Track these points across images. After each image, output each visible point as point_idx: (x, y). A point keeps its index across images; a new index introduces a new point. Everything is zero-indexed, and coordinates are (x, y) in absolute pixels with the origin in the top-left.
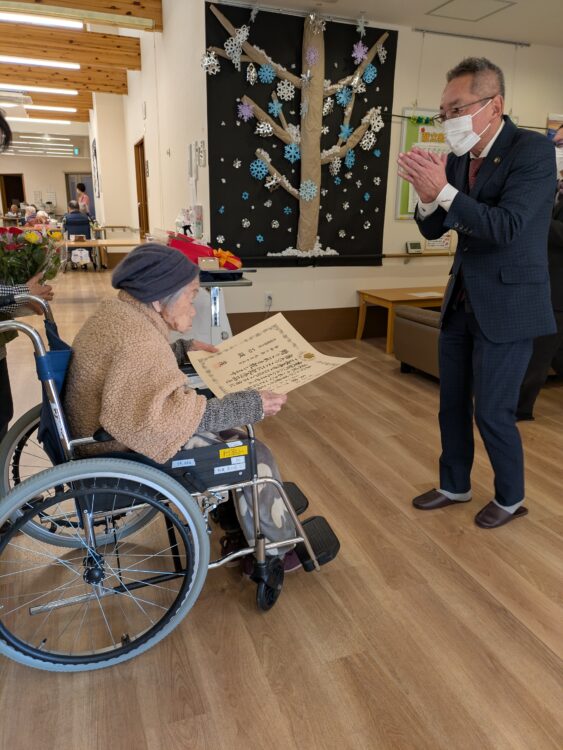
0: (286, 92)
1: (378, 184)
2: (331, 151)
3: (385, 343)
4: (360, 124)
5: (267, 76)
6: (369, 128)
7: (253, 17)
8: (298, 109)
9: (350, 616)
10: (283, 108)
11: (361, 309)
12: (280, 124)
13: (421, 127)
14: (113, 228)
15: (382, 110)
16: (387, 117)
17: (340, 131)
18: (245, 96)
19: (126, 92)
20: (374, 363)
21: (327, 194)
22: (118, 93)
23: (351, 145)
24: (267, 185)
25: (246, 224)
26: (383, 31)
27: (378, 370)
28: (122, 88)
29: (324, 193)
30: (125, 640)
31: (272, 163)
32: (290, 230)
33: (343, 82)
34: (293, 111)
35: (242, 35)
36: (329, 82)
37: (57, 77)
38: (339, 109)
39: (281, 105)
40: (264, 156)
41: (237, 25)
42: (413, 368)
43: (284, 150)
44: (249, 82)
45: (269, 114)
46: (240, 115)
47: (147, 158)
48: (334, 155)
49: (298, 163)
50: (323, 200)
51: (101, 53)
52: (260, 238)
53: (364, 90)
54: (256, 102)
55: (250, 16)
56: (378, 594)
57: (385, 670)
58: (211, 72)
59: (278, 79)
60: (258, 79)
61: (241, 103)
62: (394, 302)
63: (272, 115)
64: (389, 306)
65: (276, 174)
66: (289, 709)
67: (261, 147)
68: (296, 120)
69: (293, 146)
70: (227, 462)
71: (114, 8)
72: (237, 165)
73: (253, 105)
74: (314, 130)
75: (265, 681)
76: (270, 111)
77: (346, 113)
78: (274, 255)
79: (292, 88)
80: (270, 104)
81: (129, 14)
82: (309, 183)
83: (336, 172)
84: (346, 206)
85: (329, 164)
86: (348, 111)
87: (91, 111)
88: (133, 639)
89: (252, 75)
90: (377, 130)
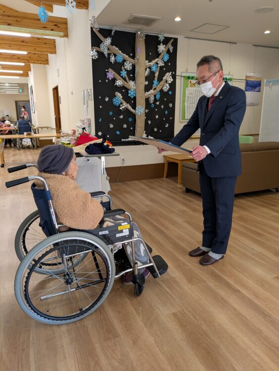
0: (128, 66)
1: (171, 106)
2: (149, 92)
3: (177, 179)
4: (162, 80)
5: (120, 59)
6: (166, 82)
7: (113, 34)
8: (134, 74)
9: (174, 297)
10: (127, 74)
11: (165, 164)
12: (126, 81)
13: (189, 81)
14: (42, 128)
15: (172, 73)
16: (174, 77)
17: (153, 83)
18: (110, 69)
19: (48, 64)
20: (173, 188)
21: (148, 112)
22: (44, 64)
23: (158, 89)
24: (121, 108)
25: (112, 126)
26: (171, 38)
27: (175, 192)
28: (46, 62)
29: (147, 111)
30: (81, 310)
31: (122, 98)
32: (132, 128)
33: (154, 62)
34: (132, 75)
35: (108, 41)
36: (148, 61)
37: (14, 57)
38: (152, 74)
39: (126, 72)
40: (119, 95)
41: (106, 37)
42: (192, 190)
43: (128, 93)
44: (111, 62)
45: (121, 77)
46: (108, 77)
47: (60, 95)
48: (151, 94)
49: (135, 98)
50: (146, 114)
51: (37, 47)
52: (118, 133)
53: (163, 65)
54: (115, 71)
55: (111, 33)
56: (185, 287)
57: (191, 317)
58: (94, 58)
59: (124, 61)
60: (116, 61)
61: (108, 72)
62: (180, 160)
63: (122, 77)
64: (179, 162)
65: (125, 104)
66: (153, 333)
67: (117, 91)
68: (133, 79)
69: (132, 90)
70: (121, 231)
71: (45, 27)
72: (107, 99)
73: (114, 73)
74: (141, 83)
75: (142, 324)
76: (121, 75)
77: (156, 75)
78: (125, 140)
79: (131, 64)
80: (121, 72)
81: (52, 30)
82: (140, 107)
83: (152, 102)
84: (157, 117)
85: (149, 98)
86: (157, 74)
87: (29, 72)
88: (84, 309)
89: (112, 59)
90: (170, 82)
